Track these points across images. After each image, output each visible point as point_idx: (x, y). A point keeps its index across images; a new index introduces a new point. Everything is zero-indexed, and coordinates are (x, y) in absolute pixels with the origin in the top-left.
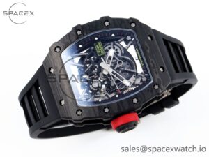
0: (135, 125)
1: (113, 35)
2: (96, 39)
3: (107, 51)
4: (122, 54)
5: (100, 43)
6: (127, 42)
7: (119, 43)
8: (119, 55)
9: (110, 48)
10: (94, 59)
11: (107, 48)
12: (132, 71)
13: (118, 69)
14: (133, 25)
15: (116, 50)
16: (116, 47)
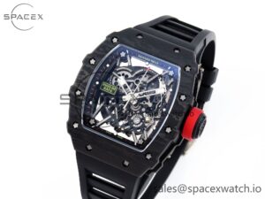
0: (204, 117)
1: (108, 65)
2: (97, 83)
3: (116, 84)
4: (132, 73)
5: (104, 84)
6: (124, 60)
7: (119, 67)
8: (130, 76)
9: (116, 79)
10: (113, 101)
11: (114, 81)
12: (154, 77)
13: (141, 88)
14: (115, 40)
15: (123, 75)
16: (121, 73)
